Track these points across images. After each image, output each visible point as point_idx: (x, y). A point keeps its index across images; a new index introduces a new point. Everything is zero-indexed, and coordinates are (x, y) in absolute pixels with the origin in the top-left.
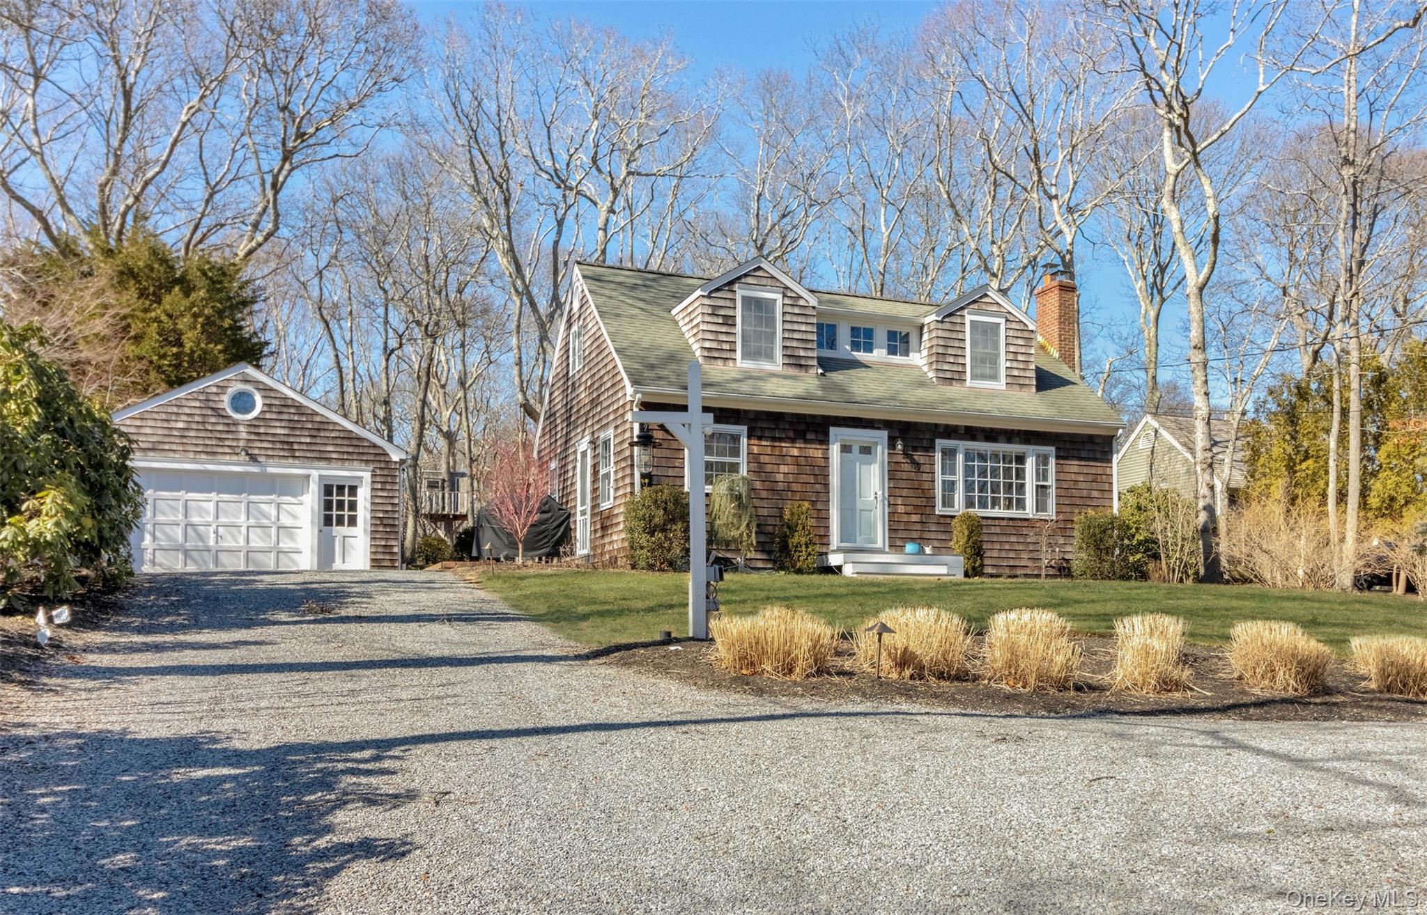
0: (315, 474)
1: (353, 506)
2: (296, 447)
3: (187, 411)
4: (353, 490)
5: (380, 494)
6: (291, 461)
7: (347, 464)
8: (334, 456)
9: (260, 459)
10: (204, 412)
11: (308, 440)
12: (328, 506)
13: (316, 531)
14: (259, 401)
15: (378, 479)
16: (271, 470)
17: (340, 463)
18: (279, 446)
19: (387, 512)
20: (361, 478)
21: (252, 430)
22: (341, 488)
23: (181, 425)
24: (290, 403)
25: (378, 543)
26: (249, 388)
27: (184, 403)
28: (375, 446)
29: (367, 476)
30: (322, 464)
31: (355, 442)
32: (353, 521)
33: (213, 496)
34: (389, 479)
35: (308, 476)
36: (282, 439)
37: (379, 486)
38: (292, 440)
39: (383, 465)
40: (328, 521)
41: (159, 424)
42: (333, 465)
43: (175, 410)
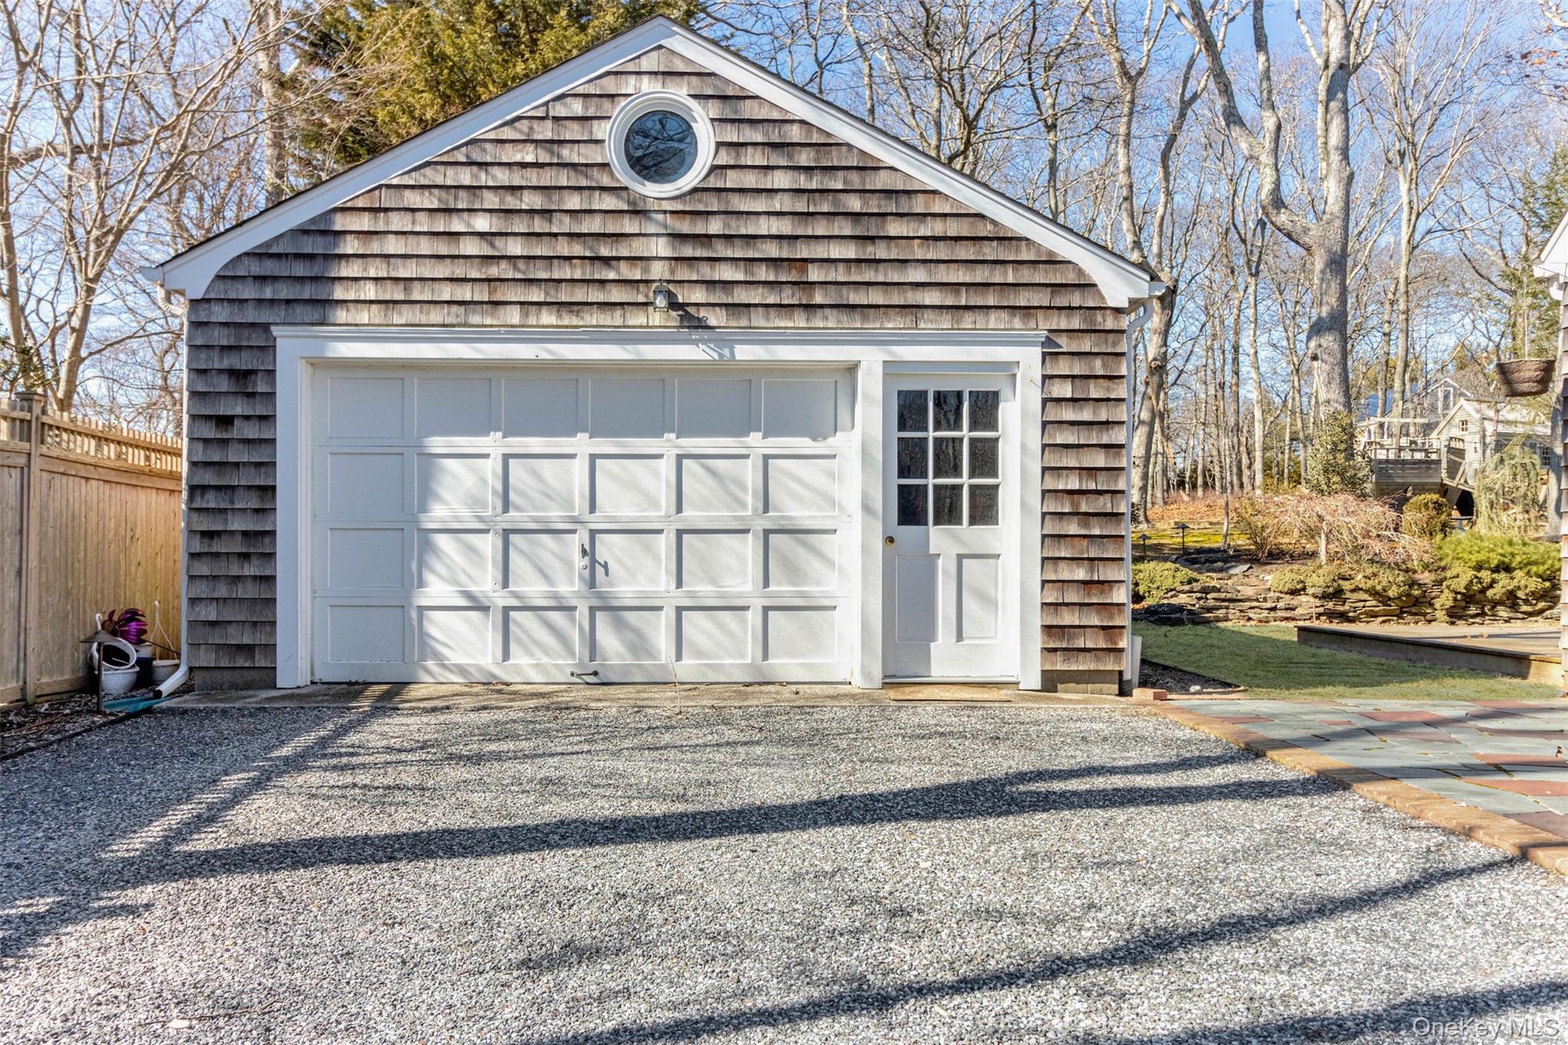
0: (871, 360)
1: (985, 458)
2: (814, 274)
3: (502, 177)
4: (986, 407)
5: (1069, 414)
6: (799, 320)
7: (968, 320)
8: (931, 297)
9: (714, 318)
10: (547, 178)
11: (850, 251)
12: (910, 459)
13: (878, 544)
14: (705, 136)
15: (1063, 367)
16: (745, 353)
17: (945, 322)
18: (763, 273)
19: (1092, 471)
20: (1008, 369)
21: (685, 227)
22: (948, 405)
23: (482, 223)
24: (795, 134)
25: (1066, 573)
26: (679, 93)
27: (490, 154)
28: (1052, 262)
29: (1029, 359)
30: (895, 323)
31: (990, 252)
32: (985, 509)
33: (582, 444)
34: (1098, 367)
35: (852, 369)
36: (772, 250)
37: (1065, 390)
38: (803, 251)
39: (1076, 323)
40: (910, 510)
41: (423, 224)
42: (929, 323)
43: (465, 177)
